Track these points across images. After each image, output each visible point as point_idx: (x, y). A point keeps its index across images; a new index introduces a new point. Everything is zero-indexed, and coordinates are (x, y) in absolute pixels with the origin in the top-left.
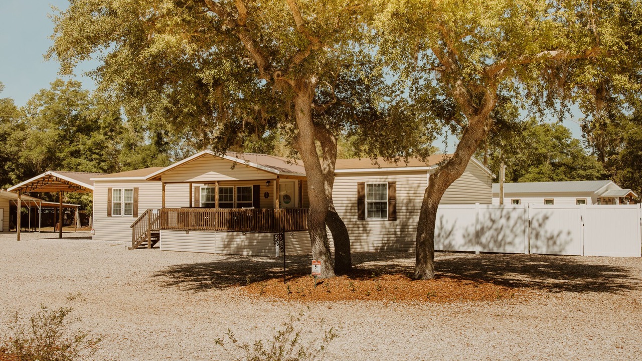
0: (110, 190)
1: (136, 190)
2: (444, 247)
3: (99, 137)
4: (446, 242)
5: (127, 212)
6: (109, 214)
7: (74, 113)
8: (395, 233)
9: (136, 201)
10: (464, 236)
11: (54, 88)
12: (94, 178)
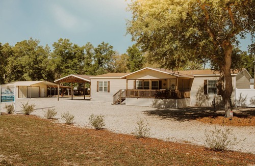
0: (98, 82)
1: (109, 82)
2: (242, 105)
3: (76, 60)
4: (243, 103)
5: (105, 90)
6: (98, 91)
7: (66, 51)
8: (220, 99)
9: (109, 86)
10: (250, 101)
11: (59, 42)
12: (91, 77)
